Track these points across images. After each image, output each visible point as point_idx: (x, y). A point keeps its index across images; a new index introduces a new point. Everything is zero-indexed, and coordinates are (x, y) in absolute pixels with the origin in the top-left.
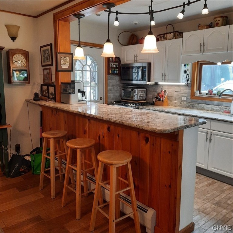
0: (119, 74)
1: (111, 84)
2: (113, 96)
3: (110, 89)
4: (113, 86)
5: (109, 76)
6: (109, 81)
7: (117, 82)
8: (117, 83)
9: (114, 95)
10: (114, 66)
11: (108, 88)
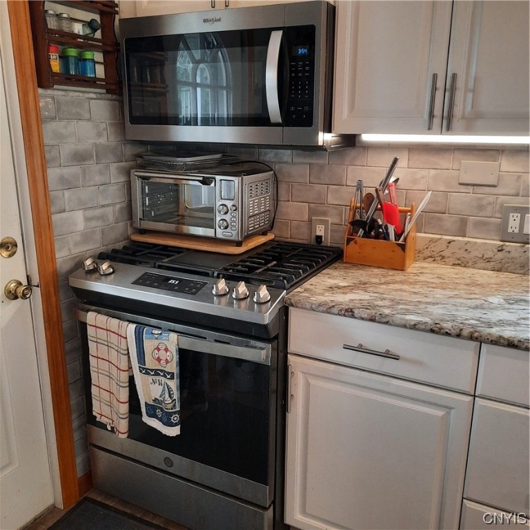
0: (114, 86)
1: (67, 149)
2: (87, 219)
3: (62, 180)
4: (80, 158)
5: (49, 92)
6: (49, 129)
7: (99, 135)
8: (103, 140)
9: (90, 213)
10: (78, 28)
11: (53, 173)
